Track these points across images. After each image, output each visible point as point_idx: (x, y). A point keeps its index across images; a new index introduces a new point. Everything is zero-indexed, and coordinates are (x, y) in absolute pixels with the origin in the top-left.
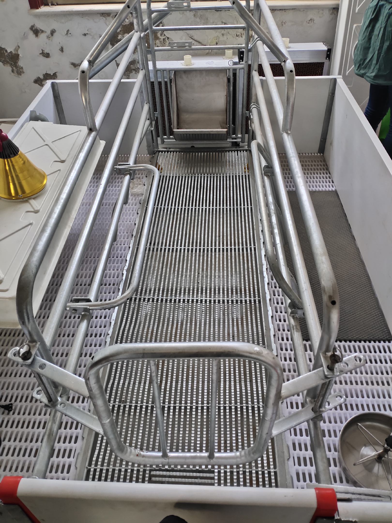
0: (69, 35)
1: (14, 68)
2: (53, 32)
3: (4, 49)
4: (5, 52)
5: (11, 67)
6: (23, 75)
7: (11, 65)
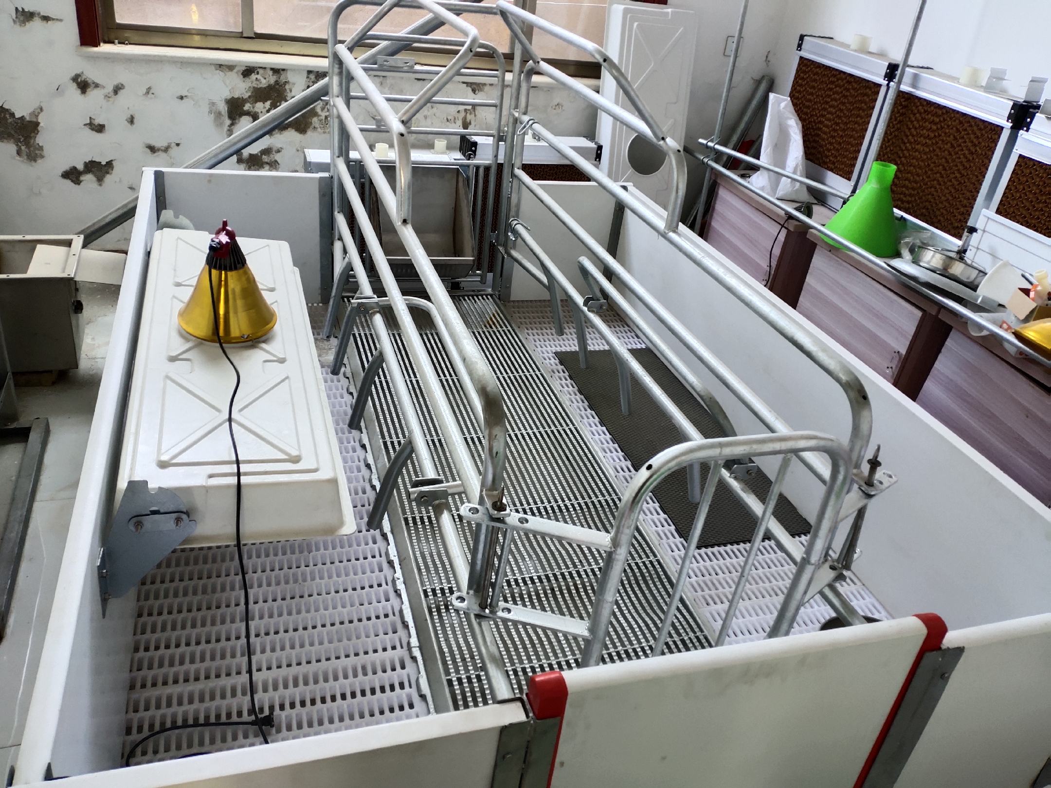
0: (150, 95)
1: (23, 148)
2: (117, 89)
3: (7, 110)
4: (8, 116)
5: (17, 145)
6: (39, 161)
7: (17, 142)
